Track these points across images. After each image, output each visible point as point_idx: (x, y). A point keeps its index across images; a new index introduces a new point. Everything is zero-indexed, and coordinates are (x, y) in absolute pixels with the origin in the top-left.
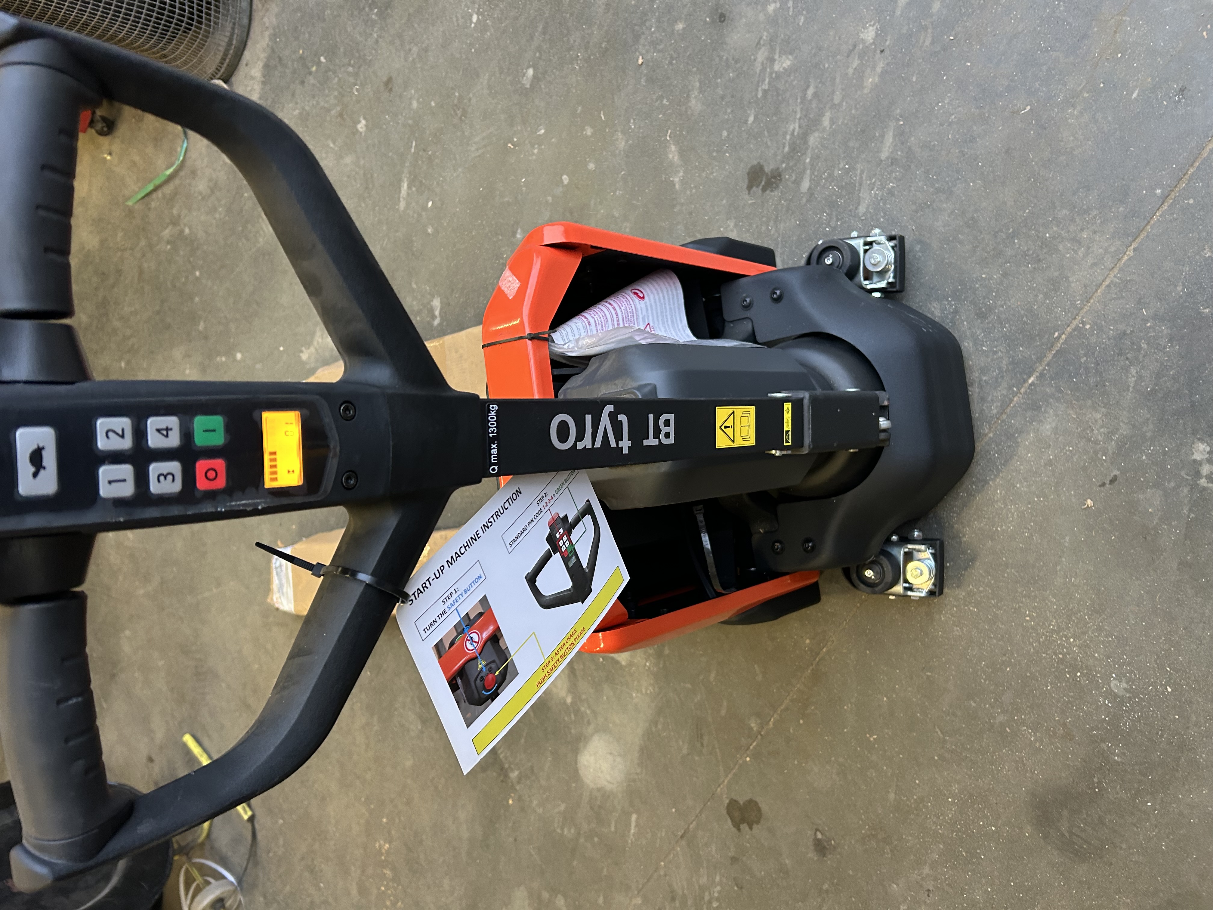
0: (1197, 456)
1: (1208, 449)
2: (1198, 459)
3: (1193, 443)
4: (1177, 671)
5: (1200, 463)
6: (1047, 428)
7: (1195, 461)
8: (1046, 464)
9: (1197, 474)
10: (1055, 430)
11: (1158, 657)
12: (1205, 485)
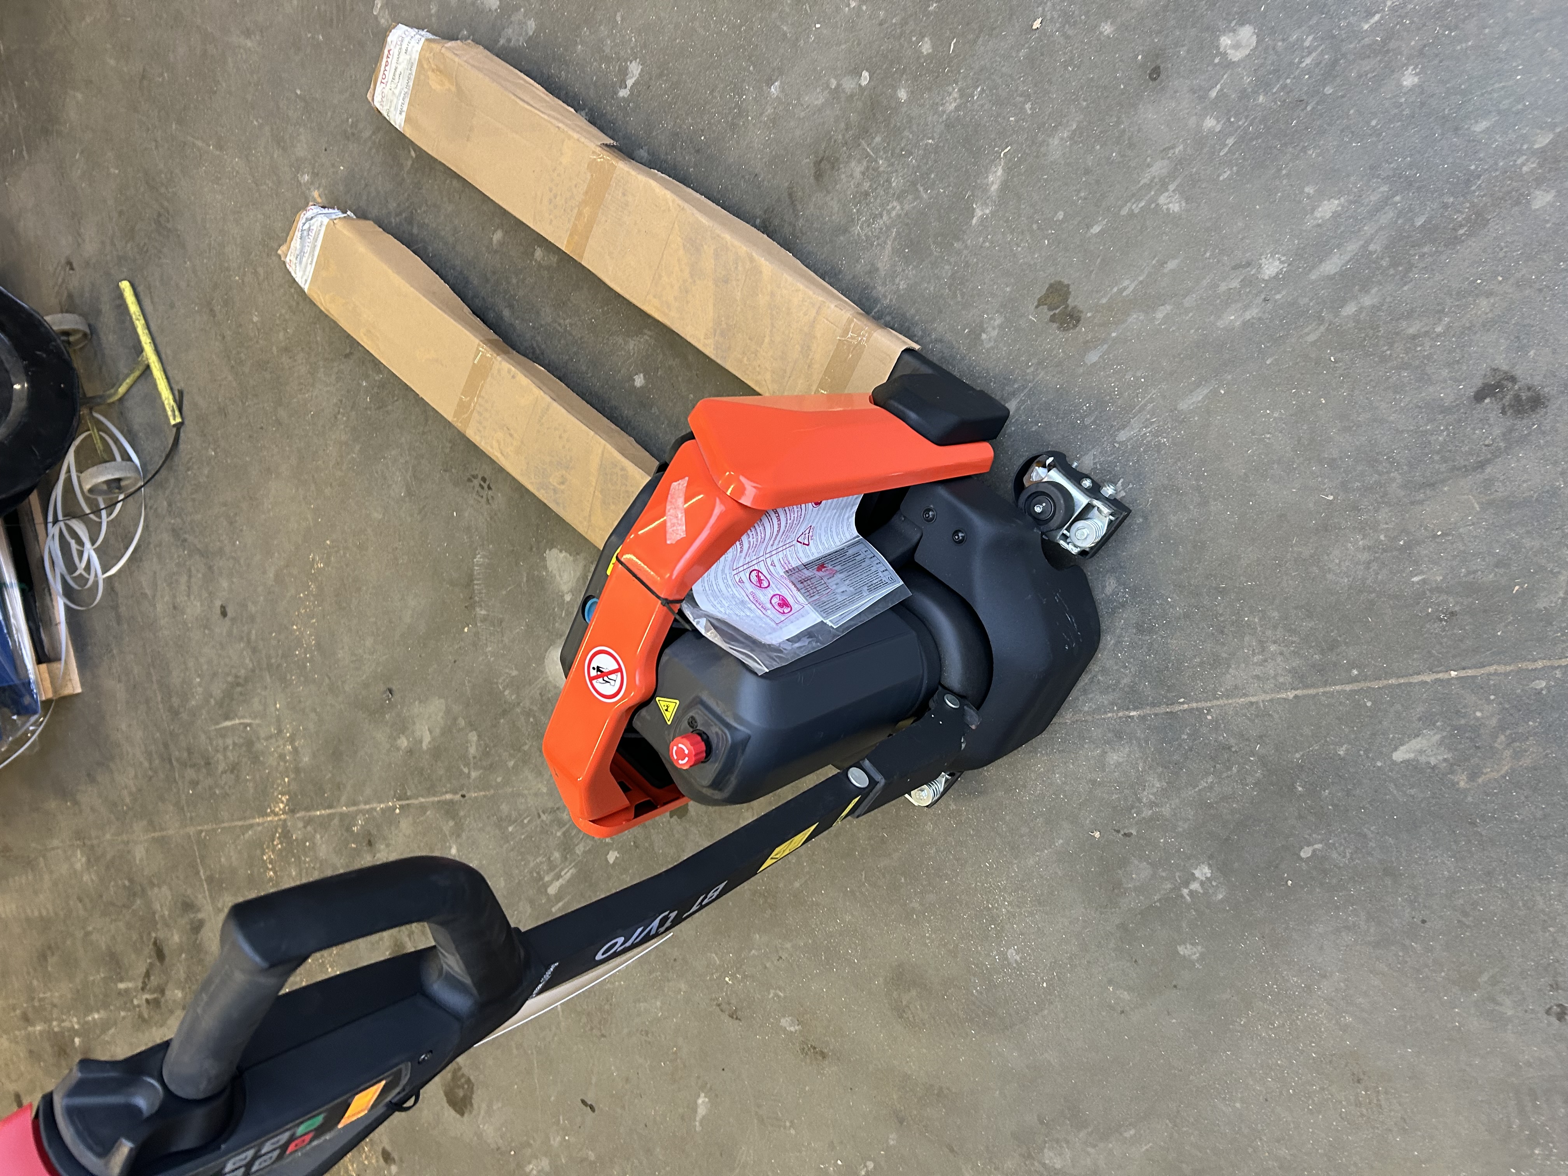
0: (1197, 873)
1: (1209, 875)
2: (1197, 875)
3: (1203, 863)
4: (1059, 979)
5: (1193, 878)
7: (1193, 874)
9: (1186, 884)
12: (1185, 895)
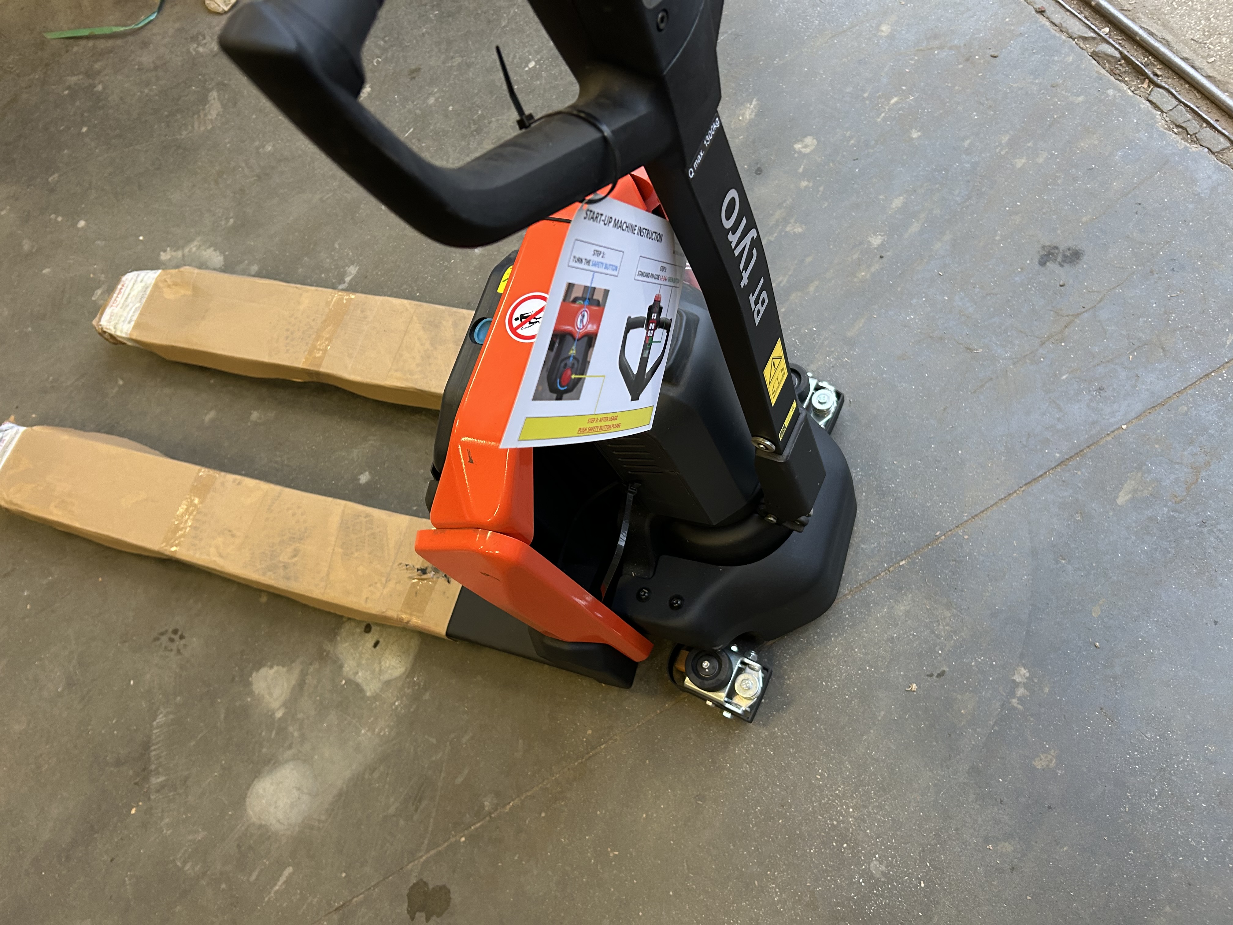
0: (1017, 678)
1: (1028, 675)
4: (936, 868)
6: (901, 609)
8: (888, 640)
10: (907, 613)
11: (923, 851)
12: (1015, 705)
